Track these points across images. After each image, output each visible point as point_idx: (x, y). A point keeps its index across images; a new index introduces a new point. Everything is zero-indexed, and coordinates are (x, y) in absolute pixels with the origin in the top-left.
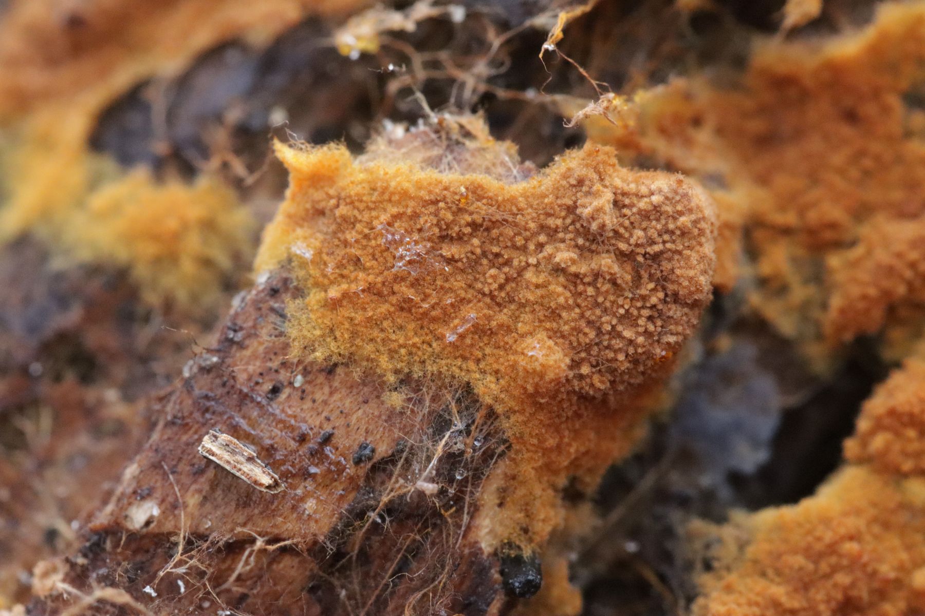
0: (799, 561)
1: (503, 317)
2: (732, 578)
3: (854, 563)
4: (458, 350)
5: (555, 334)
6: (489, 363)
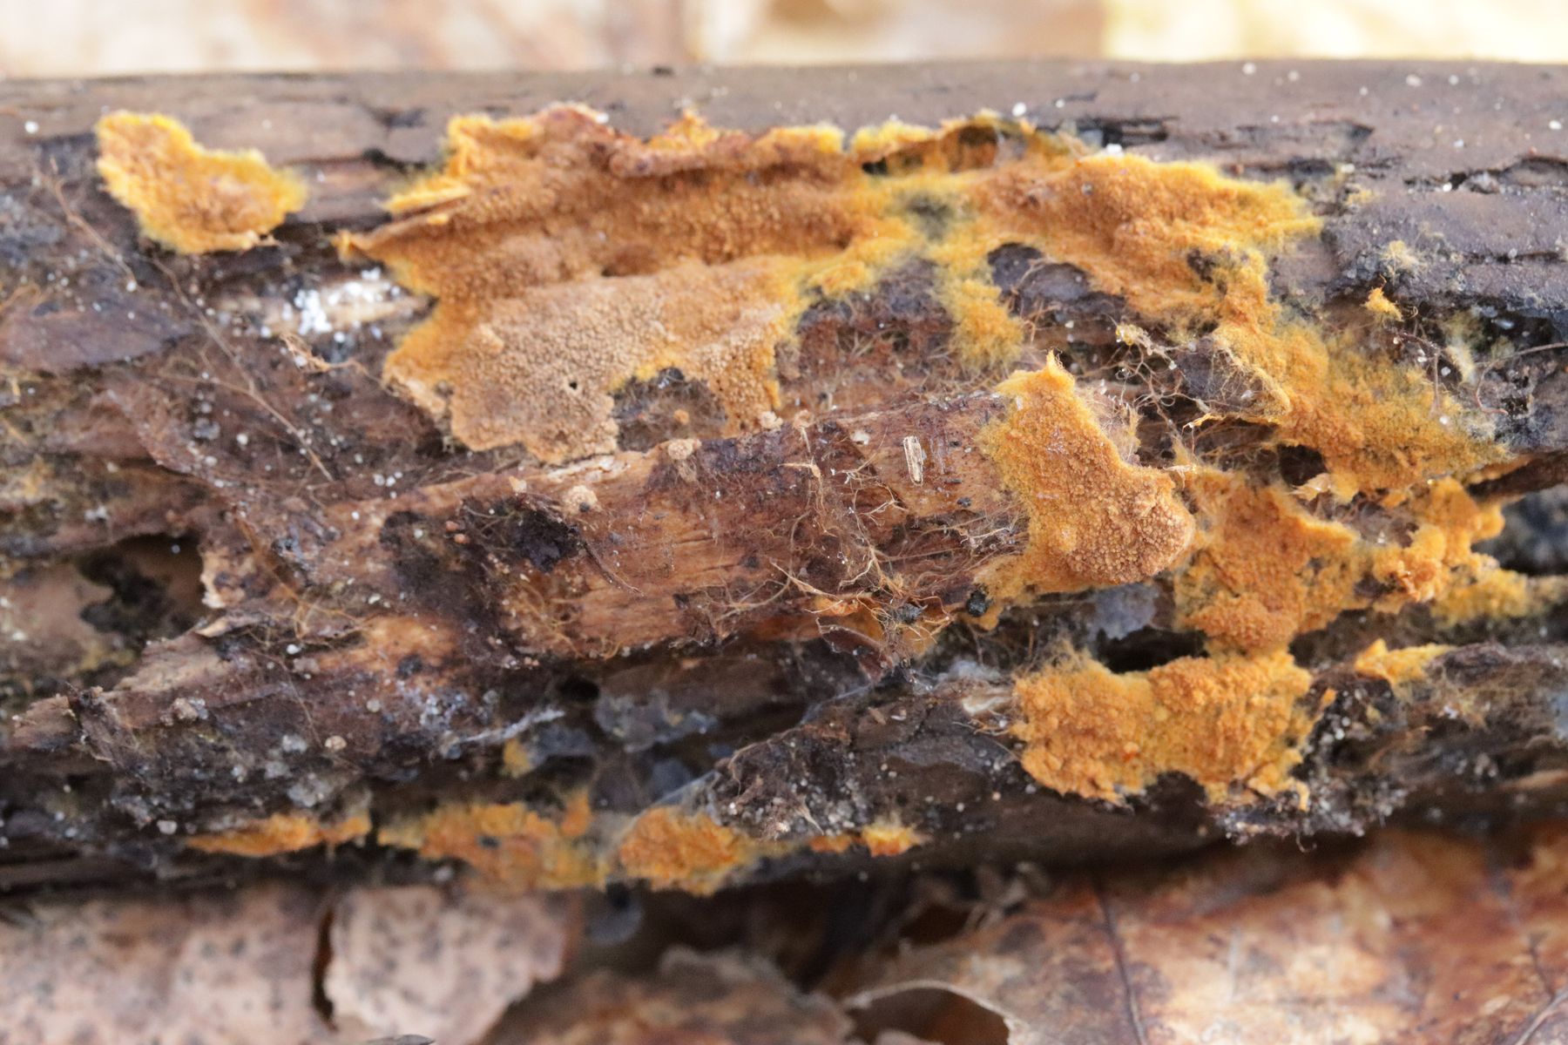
0: (1090, 699)
1: (1068, 508)
2: (1059, 678)
3: (1108, 720)
4: (1038, 504)
5: (1080, 535)
6: (1044, 519)
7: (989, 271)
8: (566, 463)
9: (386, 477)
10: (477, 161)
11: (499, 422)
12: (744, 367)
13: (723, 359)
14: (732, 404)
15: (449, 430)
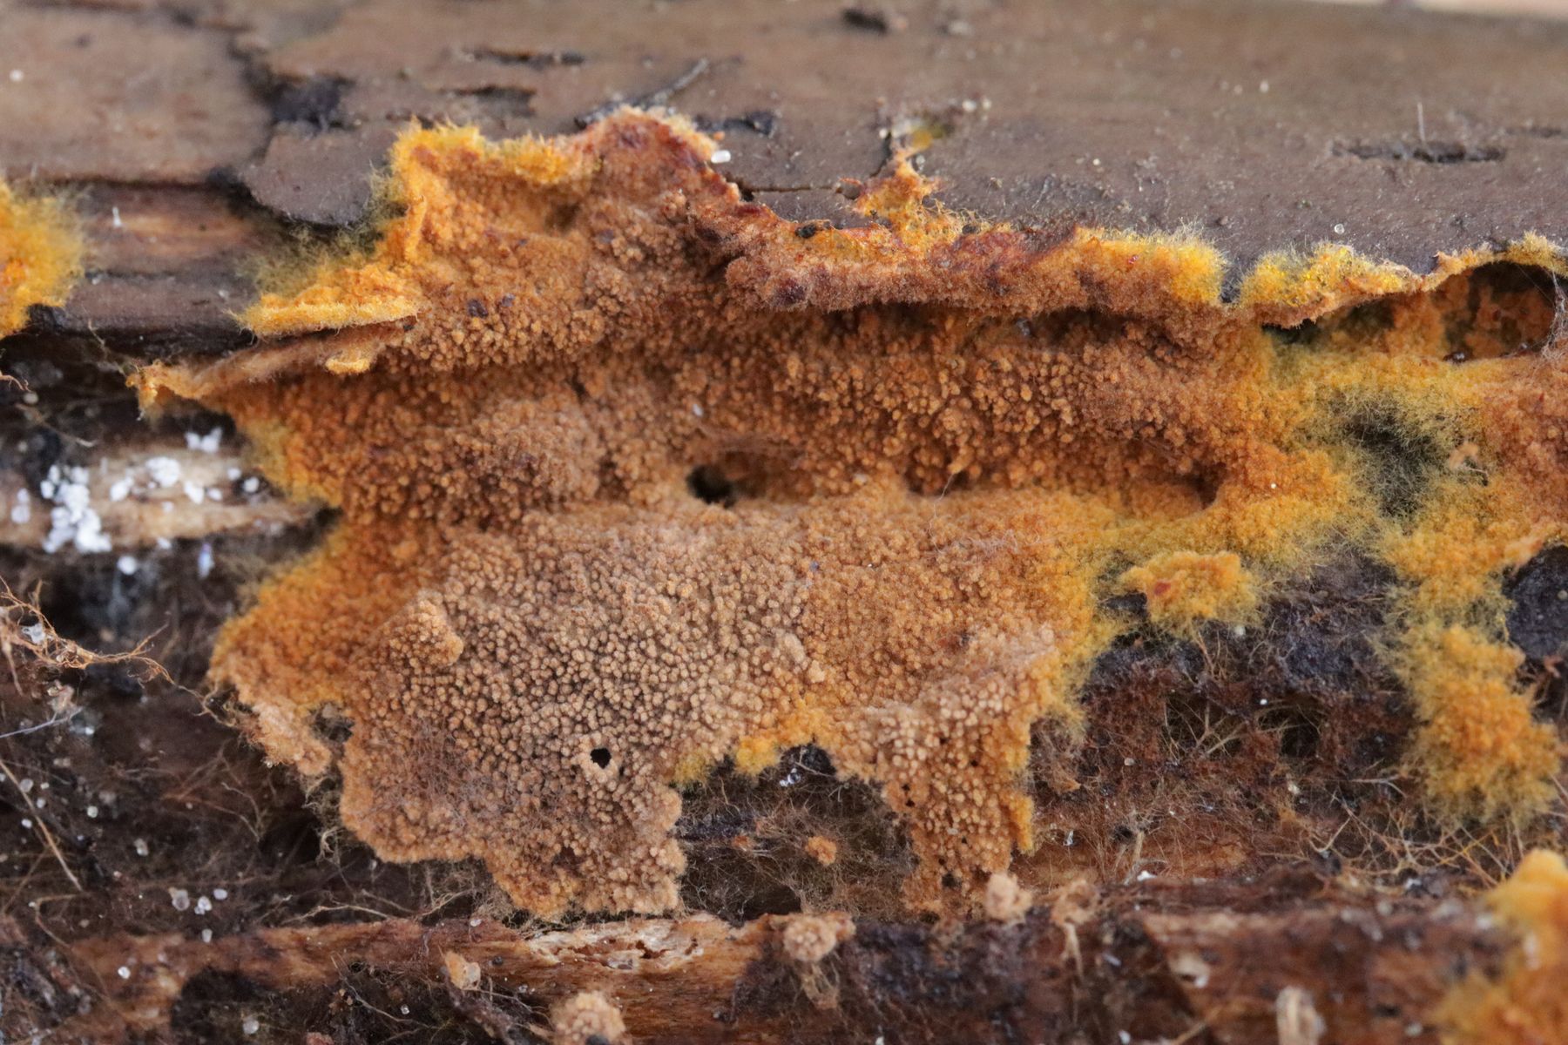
7: (1502, 607)
8: (572, 919)
9: (194, 895)
10: (446, 233)
11: (440, 811)
12: (963, 761)
13: (919, 742)
14: (930, 835)
15: (333, 814)
